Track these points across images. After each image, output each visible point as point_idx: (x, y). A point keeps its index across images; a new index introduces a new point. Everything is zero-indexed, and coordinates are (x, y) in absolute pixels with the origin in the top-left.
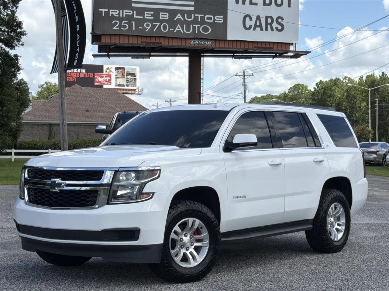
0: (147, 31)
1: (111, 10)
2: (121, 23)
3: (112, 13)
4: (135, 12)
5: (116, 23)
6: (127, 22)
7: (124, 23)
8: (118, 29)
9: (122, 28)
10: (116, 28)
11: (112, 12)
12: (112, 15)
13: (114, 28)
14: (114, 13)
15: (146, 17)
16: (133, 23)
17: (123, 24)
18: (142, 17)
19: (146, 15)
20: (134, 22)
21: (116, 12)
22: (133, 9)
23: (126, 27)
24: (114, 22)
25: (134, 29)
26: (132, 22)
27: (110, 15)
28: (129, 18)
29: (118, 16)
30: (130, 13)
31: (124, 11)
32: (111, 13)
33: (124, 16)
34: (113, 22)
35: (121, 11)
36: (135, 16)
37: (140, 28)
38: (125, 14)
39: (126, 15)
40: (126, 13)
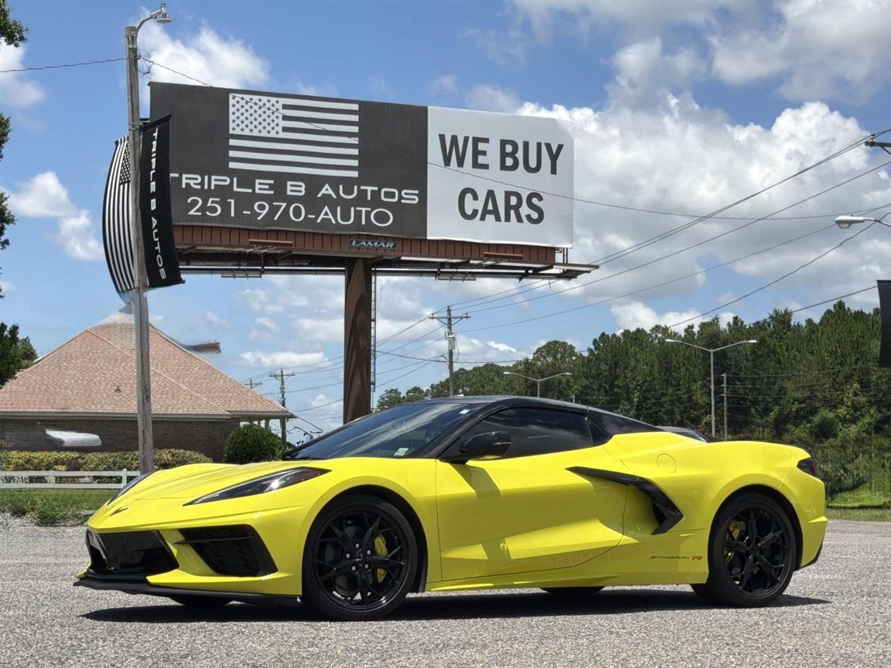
0: (259, 218)
1: (184, 176)
2: (205, 202)
3: (188, 181)
4: (235, 179)
5: (196, 202)
6: (218, 200)
7: (213, 202)
8: (200, 214)
9: (208, 213)
10: (195, 212)
11: (187, 178)
12: (188, 185)
13: (192, 213)
14: (192, 182)
15: (257, 191)
16: (230, 202)
17: (209, 204)
18: (250, 191)
19: (257, 186)
20: (233, 201)
21: (197, 179)
22: (232, 173)
23: (215, 210)
24: (192, 201)
25: (233, 215)
26: (229, 200)
27: (184, 186)
28: (223, 193)
29: (199, 187)
30: (226, 181)
31: (213, 178)
32: (184, 182)
33: (213, 188)
34: (189, 201)
35: (206, 177)
36: (235, 189)
37: (245, 212)
38: (213, 183)
39: (216, 185)
40: (216, 181)
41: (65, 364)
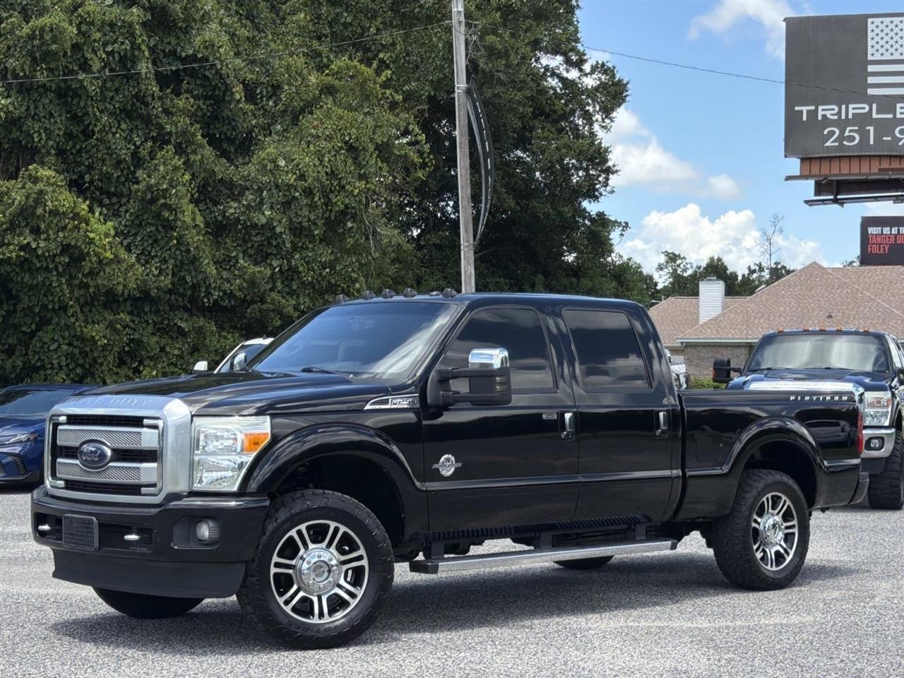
0: (900, 144)
1: (820, 108)
2: (842, 132)
3: (824, 113)
4: (874, 106)
5: (833, 133)
6: (857, 128)
7: (851, 131)
8: (837, 144)
9: (845, 143)
10: (832, 142)
11: (823, 110)
12: (824, 116)
13: (828, 144)
14: (828, 114)
15: (898, 116)
16: (869, 130)
17: (847, 134)
18: (890, 116)
19: (898, 111)
20: (872, 129)
21: (833, 109)
22: (871, 100)
23: (853, 139)
24: (829, 132)
25: (872, 142)
26: (867, 128)
27: (820, 118)
28: (863, 120)
29: (836, 117)
30: (864, 108)
31: (851, 106)
32: (820, 113)
33: (850, 117)
34: (825, 132)
35: (843, 107)
36: (875, 116)
37: (885, 139)
38: (851, 112)
39: (853, 114)
40: (854, 109)
41: (783, 292)
